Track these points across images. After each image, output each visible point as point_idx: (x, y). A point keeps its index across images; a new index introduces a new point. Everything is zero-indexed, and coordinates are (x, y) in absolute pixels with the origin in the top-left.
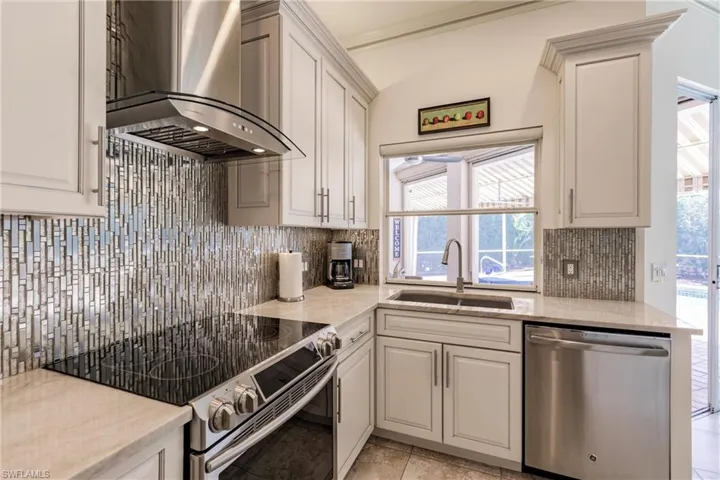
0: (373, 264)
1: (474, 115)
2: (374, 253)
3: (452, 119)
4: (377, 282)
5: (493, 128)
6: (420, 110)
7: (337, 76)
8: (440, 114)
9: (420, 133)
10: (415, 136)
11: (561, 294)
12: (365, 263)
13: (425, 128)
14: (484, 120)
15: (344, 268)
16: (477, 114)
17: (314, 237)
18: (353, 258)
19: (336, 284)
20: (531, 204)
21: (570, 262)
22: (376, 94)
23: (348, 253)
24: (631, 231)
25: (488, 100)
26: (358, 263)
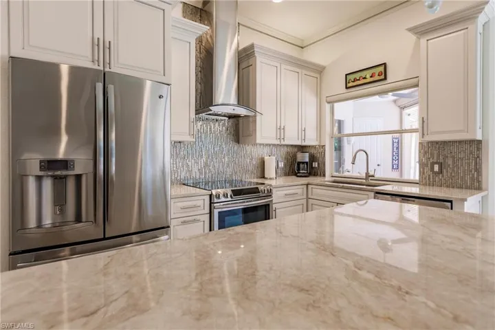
0: (323, 165)
1: (377, 74)
2: (323, 159)
3: (365, 78)
4: (324, 175)
5: (389, 80)
6: (346, 75)
8: (357, 76)
9: (347, 88)
11: (431, 185)
12: (319, 164)
13: (349, 85)
14: (382, 77)
15: (304, 166)
16: (380, 73)
17: (289, 150)
18: (311, 161)
21: (436, 163)
22: (324, 68)
23: (306, 158)
24: (480, 142)
25: (385, 64)
26: (315, 165)
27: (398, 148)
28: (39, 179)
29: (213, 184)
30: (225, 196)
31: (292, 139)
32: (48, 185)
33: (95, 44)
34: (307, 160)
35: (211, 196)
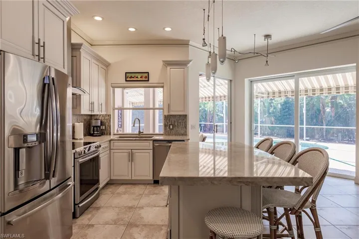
0: (109, 127)
1: (144, 77)
2: (109, 123)
3: (137, 77)
4: (110, 134)
5: (150, 82)
6: (126, 73)
8: (133, 75)
9: (126, 81)
10: (124, 82)
11: (169, 135)
12: (105, 128)
13: (128, 79)
14: (147, 79)
15: (97, 129)
18: (101, 125)
19: (94, 135)
20: (162, 107)
21: (171, 125)
22: (110, 64)
23: (99, 123)
24: (186, 115)
25: (148, 73)
26: (103, 127)
27: (121, 114)
35: (75, 153)
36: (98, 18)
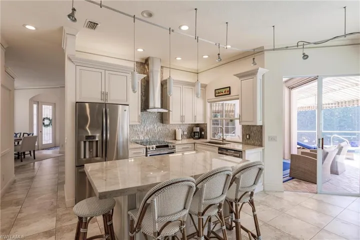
0: (206, 133)
1: (227, 91)
2: (206, 130)
3: (222, 93)
4: (207, 138)
6: (215, 90)
7: (187, 87)
8: (219, 91)
10: (214, 97)
13: (216, 95)
15: (197, 134)
17: (189, 126)
18: (202, 131)
19: (195, 138)
21: (248, 134)
22: (207, 85)
23: (198, 129)
24: (262, 126)
25: (230, 87)
26: (203, 133)
28: (85, 142)
29: (150, 143)
30: (153, 148)
31: (190, 121)
32: (87, 144)
33: (102, 93)
34: (198, 131)
35: (146, 148)
36: (179, 59)
